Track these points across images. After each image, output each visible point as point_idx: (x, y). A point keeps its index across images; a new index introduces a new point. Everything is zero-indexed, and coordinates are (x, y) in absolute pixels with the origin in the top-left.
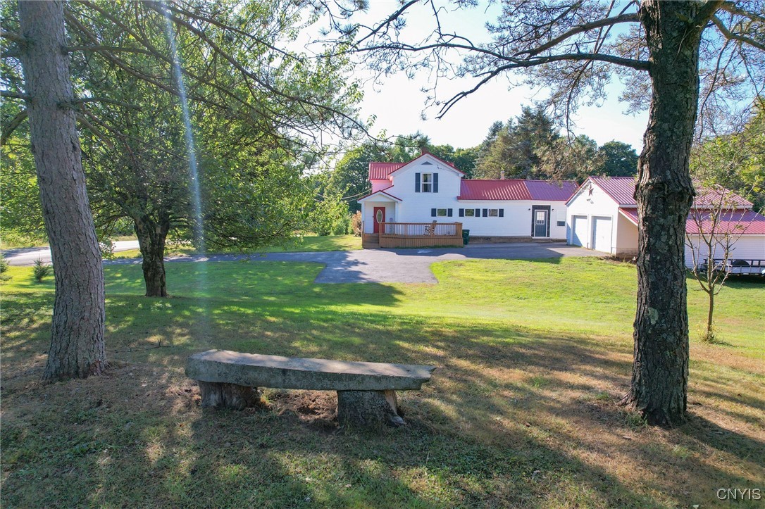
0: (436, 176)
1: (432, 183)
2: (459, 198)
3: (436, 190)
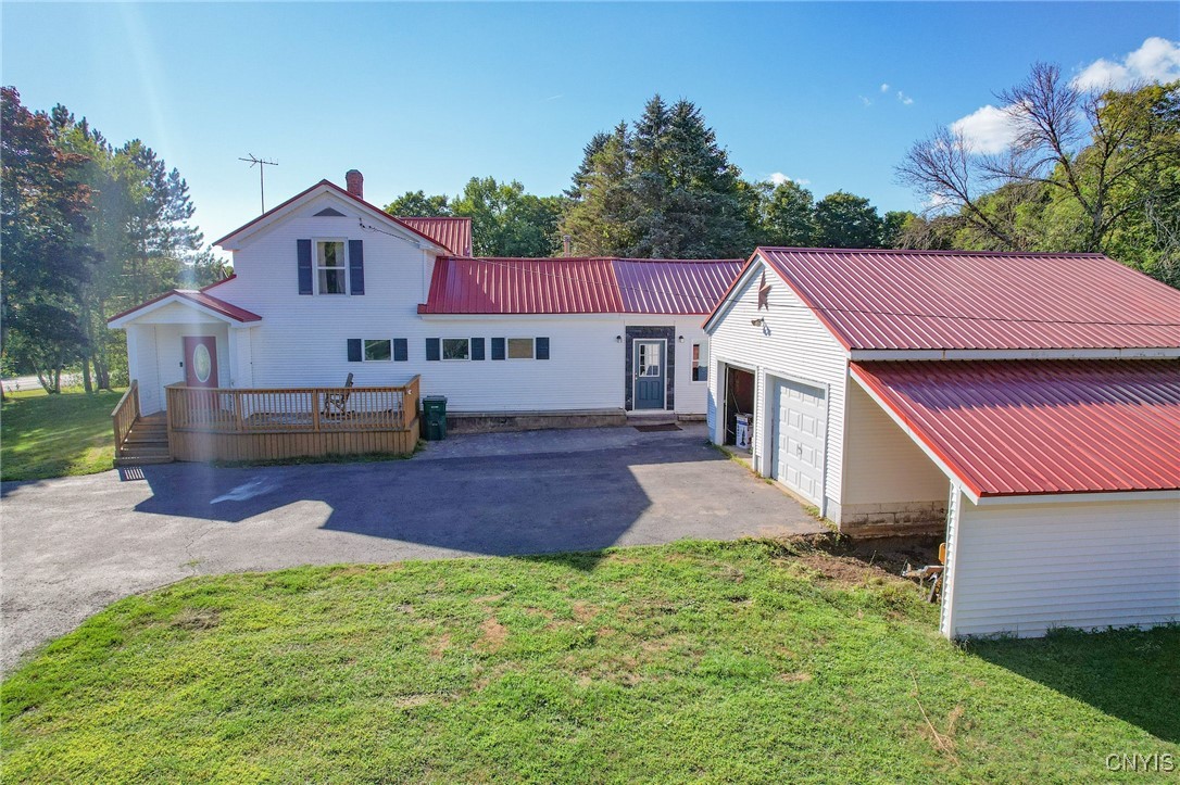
0: (356, 247)
1: (346, 268)
2: (422, 310)
3: (358, 288)
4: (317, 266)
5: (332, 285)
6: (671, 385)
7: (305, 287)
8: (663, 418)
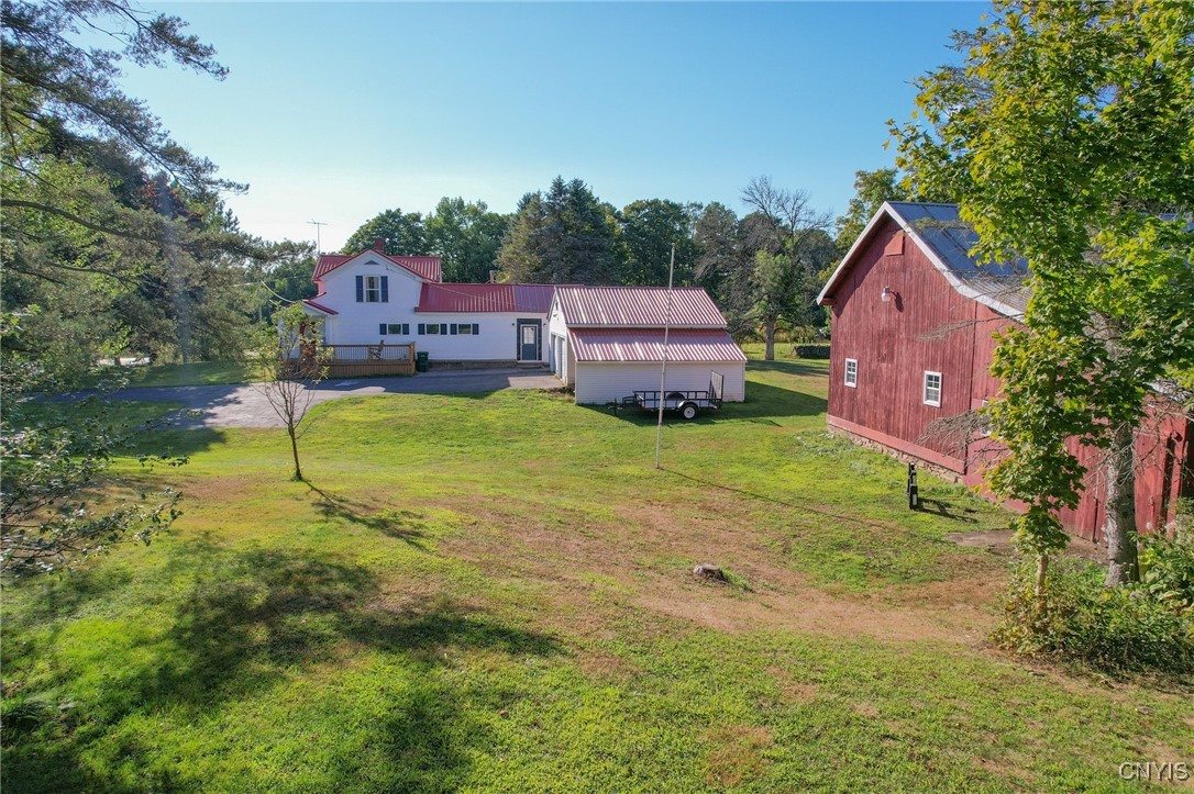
0: (385, 279)
1: (380, 289)
2: (416, 310)
3: (385, 299)
4: (366, 289)
5: (372, 297)
6: (540, 348)
7: (359, 299)
8: (535, 364)
